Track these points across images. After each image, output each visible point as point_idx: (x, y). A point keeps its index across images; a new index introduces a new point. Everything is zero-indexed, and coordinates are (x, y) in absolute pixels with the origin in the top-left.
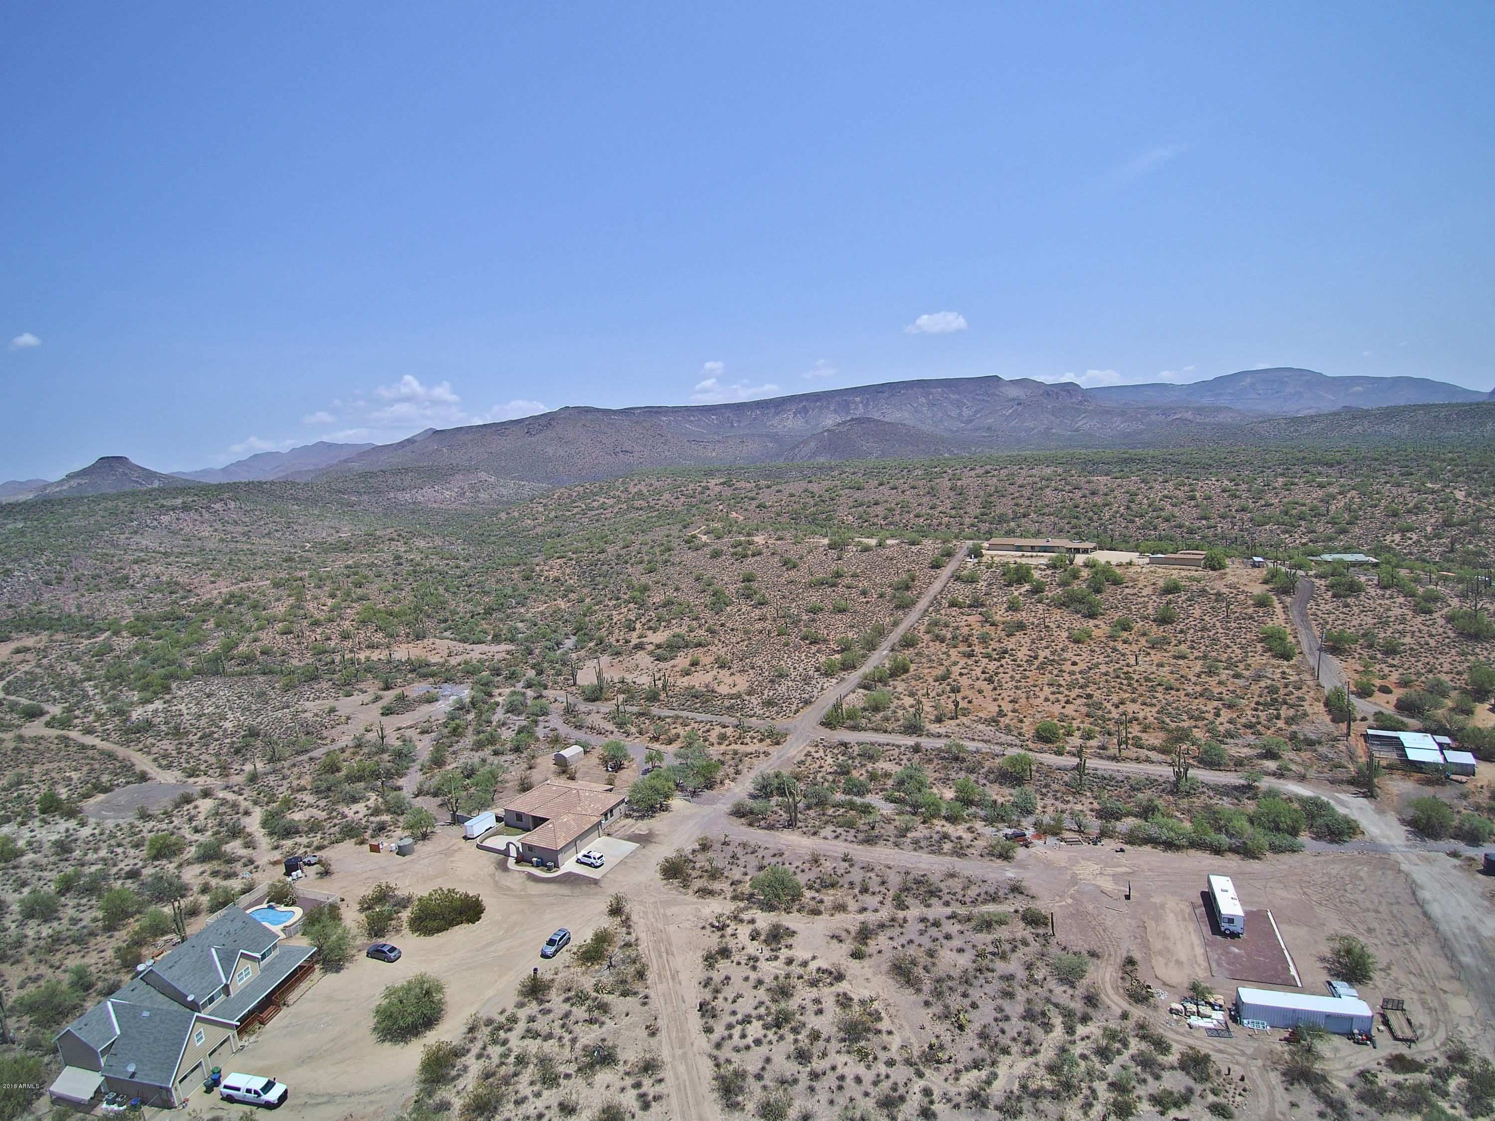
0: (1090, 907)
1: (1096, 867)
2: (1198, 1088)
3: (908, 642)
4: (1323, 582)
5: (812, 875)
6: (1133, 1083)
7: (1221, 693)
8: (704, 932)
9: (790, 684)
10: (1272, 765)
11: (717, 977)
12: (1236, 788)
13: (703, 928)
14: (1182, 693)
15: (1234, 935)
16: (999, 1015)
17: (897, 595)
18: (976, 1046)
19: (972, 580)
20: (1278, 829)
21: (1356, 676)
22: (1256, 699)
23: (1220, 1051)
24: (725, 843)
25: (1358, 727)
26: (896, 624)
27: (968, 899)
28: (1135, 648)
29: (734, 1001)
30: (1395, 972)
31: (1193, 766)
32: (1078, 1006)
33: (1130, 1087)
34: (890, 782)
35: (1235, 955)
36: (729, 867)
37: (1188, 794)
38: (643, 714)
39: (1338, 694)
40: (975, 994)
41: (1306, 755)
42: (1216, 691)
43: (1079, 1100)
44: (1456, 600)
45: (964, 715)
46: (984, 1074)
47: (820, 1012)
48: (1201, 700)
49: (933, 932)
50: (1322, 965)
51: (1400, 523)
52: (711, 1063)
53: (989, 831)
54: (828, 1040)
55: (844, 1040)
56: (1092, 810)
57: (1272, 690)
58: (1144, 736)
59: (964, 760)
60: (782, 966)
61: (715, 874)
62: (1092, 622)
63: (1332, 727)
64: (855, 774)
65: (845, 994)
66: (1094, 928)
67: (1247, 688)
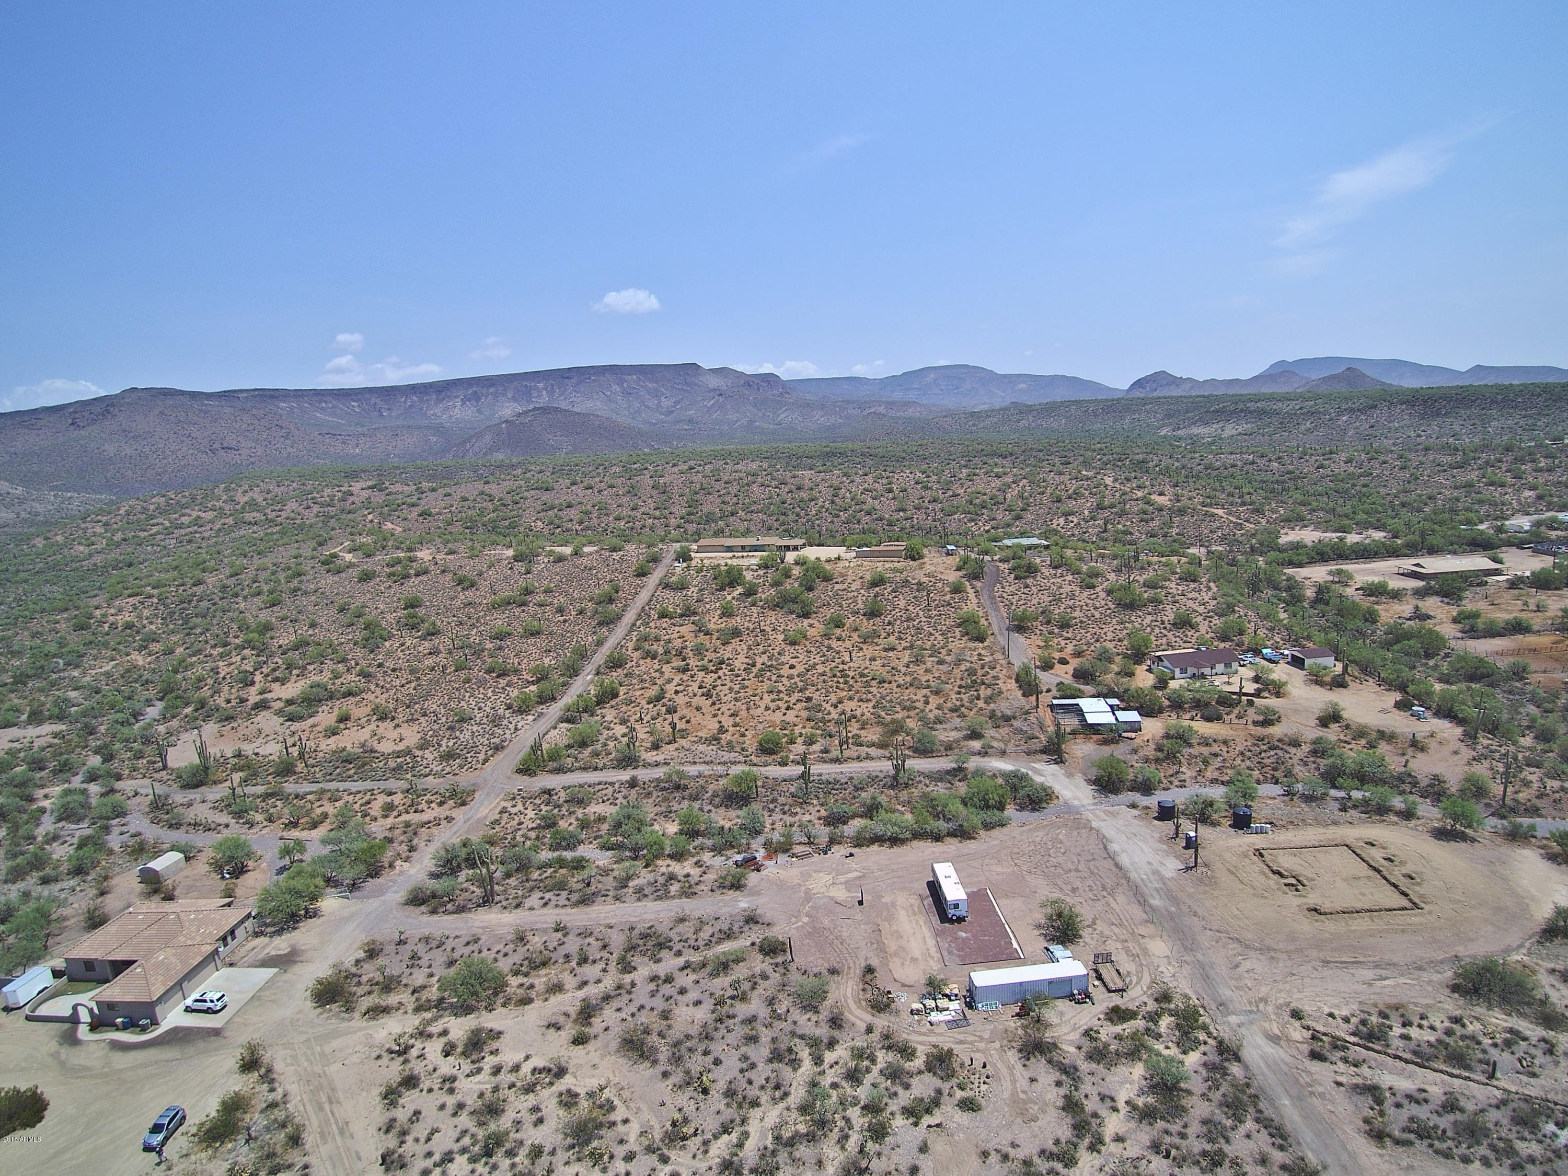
0: (826, 921)
1: (828, 877)
2: (946, 1087)
3: (615, 663)
4: (1006, 566)
5: (517, 958)
6: (886, 1100)
7: (928, 681)
8: (380, 1062)
9: (475, 728)
10: (976, 745)
11: (402, 1115)
12: (948, 772)
13: (379, 1057)
14: (894, 685)
15: (960, 920)
16: (744, 1066)
17: (600, 609)
18: (722, 1107)
19: (682, 587)
20: (987, 807)
21: (1039, 651)
22: (959, 682)
23: (961, 1042)
24: (401, 942)
25: (1045, 699)
26: (600, 643)
27: (701, 943)
28: (848, 644)
29: (428, 1140)
30: (1100, 926)
31: (909, 757)
32: (823, 1032)
33: (882, 1105)
34: (605, 827)
35: (964, 940)
36: (408, 971)
37: (907, 785)
38: (272, 795)
39: (1026, 669)
40: (717, 1048)
41: (1005, 731)
42: (924, 679)
43: (835, 1135)
44: (1113, 574)
45: (683, 737)
46: (734, 1138)
47: (540, 1121)
48: (912, 689)
49: (667, 989)
50: (1038, 933)
51: (1064, 508)
53: (718, 861)
54: (553, 1153)
55: (572, 1147)
56: (820, 819)
57: (971, 672)
58: (863, 733)
59: (686, 787)
60: (487, 1078)
61: (388, 985)
62: (806, 622)
63: (1023, 701)
64: (563, 824)
65: (569, 1091)
66: (831, 944)
67: (950, 672)
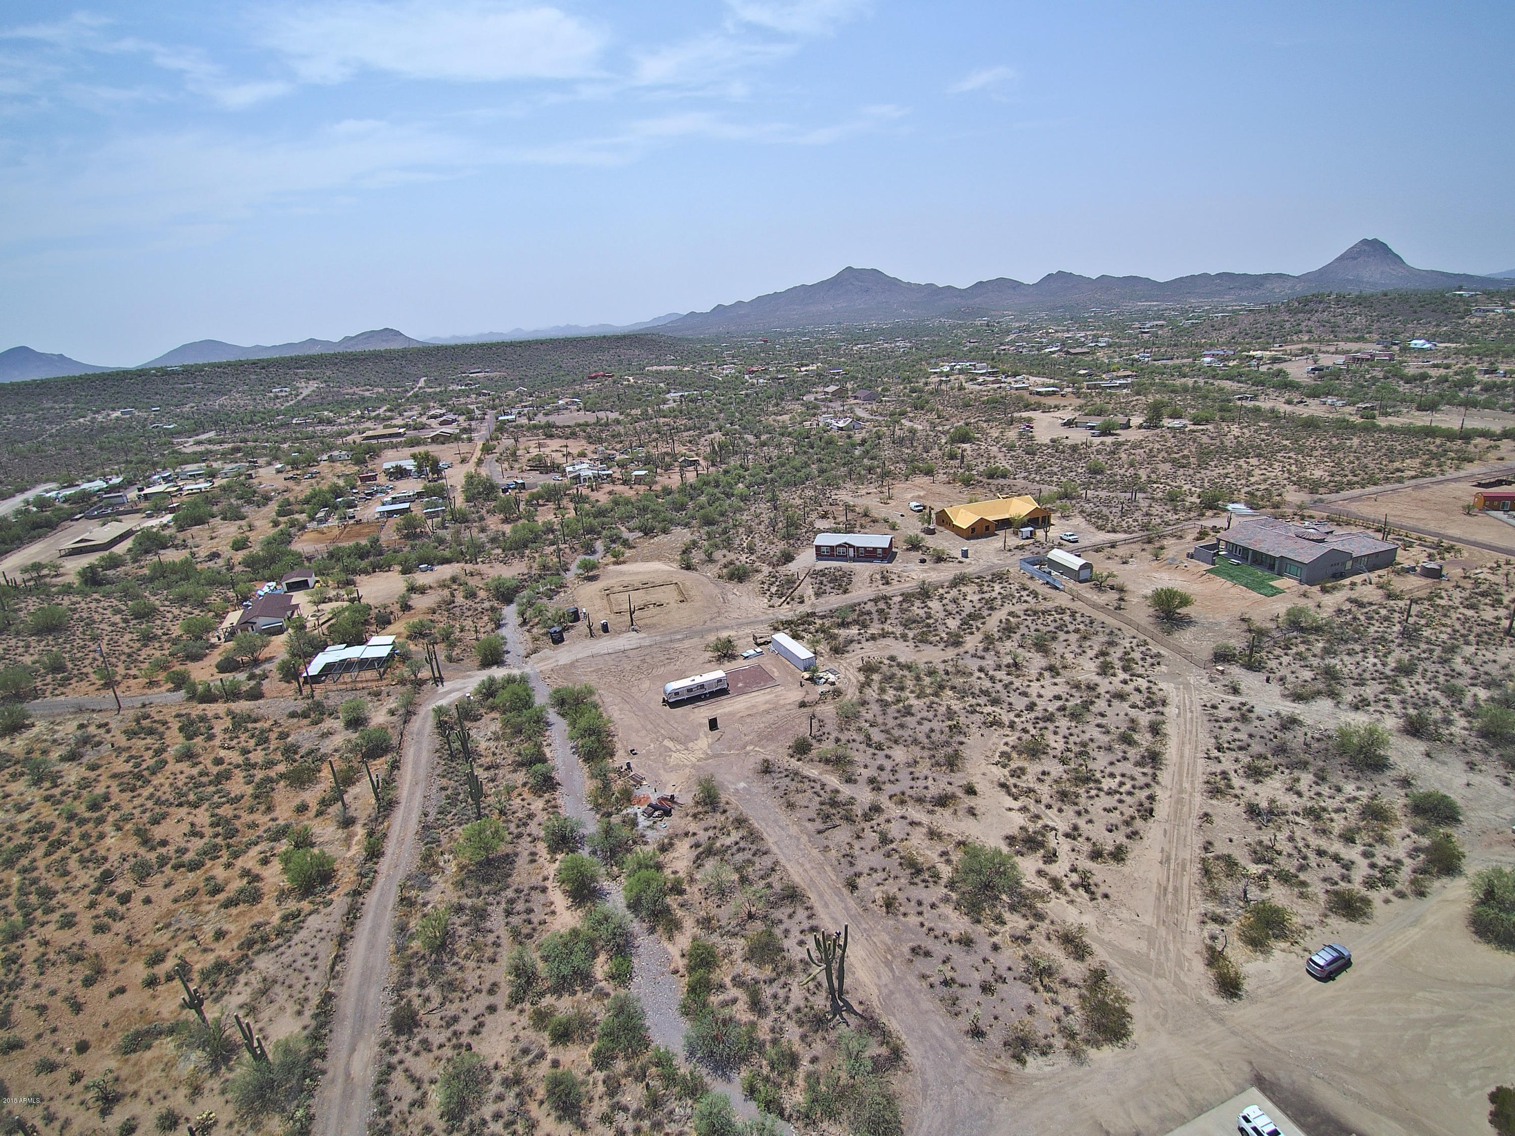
29: (1116, 809)
52: (1160, 779)
60: (1046, 818)
